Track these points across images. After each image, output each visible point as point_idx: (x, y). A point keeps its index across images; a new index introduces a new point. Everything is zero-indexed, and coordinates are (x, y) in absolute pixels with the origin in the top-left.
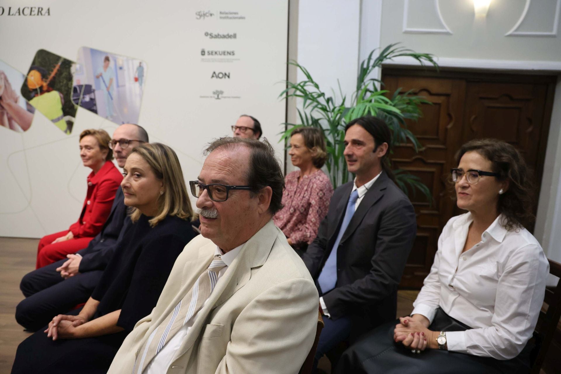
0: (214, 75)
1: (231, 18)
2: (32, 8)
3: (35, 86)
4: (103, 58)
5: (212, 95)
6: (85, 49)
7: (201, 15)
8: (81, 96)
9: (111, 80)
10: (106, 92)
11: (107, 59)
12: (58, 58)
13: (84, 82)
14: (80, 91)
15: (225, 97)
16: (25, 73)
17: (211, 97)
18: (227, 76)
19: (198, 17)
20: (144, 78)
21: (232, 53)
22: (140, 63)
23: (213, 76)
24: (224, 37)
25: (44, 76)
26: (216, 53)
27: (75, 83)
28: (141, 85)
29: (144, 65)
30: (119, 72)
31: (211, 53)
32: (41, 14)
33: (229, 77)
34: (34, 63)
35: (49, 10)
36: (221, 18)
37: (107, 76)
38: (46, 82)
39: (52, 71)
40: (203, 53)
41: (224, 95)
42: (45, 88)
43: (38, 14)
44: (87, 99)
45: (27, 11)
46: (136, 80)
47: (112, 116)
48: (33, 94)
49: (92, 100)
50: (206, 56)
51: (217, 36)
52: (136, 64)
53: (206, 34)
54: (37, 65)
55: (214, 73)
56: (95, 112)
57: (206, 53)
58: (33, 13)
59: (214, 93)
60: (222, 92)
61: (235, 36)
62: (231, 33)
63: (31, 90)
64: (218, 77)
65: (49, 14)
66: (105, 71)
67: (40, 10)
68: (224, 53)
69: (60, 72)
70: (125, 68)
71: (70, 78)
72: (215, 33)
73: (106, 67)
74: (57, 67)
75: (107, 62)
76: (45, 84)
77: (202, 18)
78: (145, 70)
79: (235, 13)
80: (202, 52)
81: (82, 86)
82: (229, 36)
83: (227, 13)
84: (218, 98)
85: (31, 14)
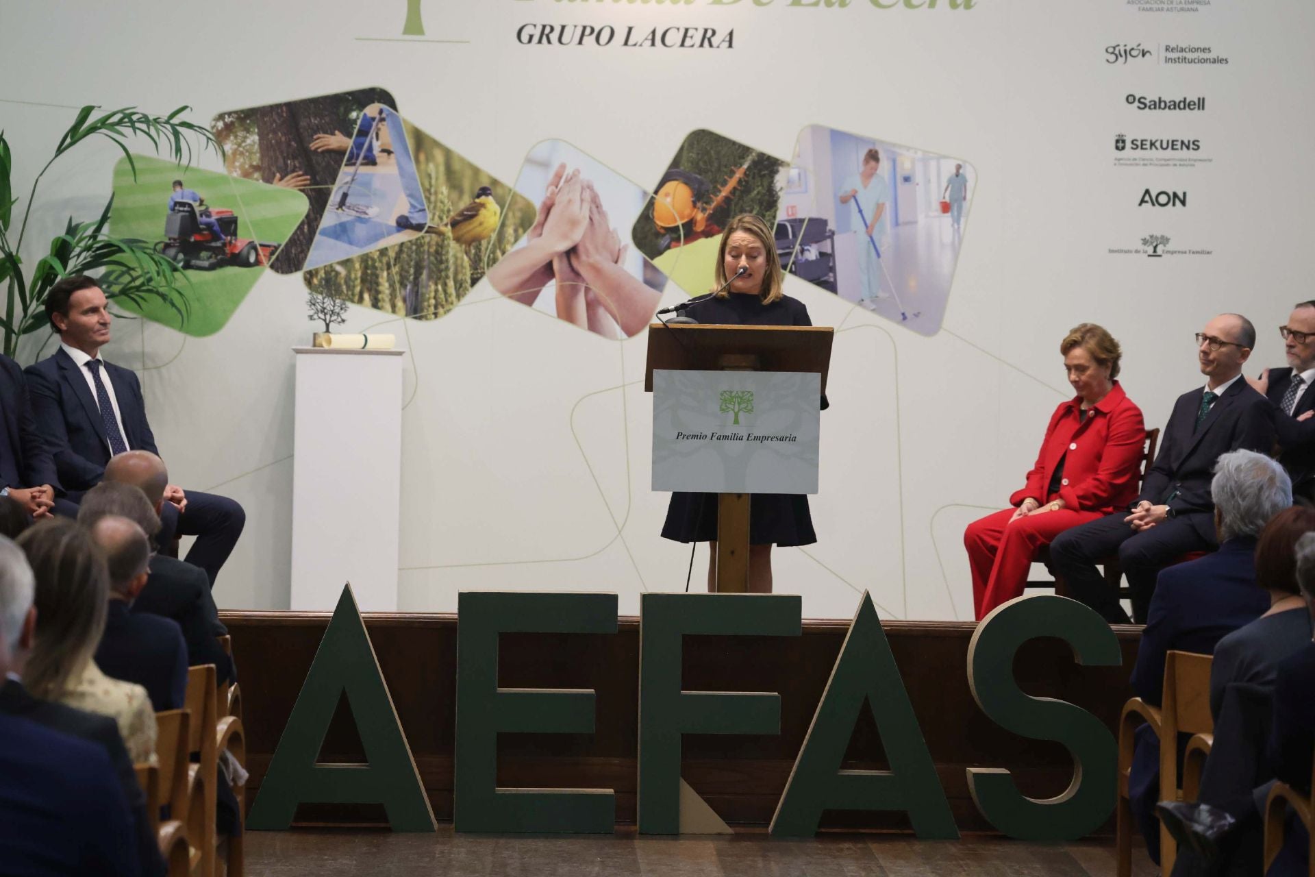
0: (1147, 197)
1: (1193, 61)
2: (687, 30)
3: (676, 221)
4: (863, 153)
5: (1141, 247)
6: (816, 129)
7: (1119, 54)
8: (798, 247)
9: (879, 208)
10: (863, 237)
11: (873, 156)
12: (746, 150)
13: (806, 211)
14: (795, 236)
15: (1173, 253)
16: (651, 190)
17: (1137, 251)
18: (1178, 199)
19: (1112, 58)
20: (966, 205)
21: (1195, 145)
22: (959, 167)
23: (1143, 201)
24: (1175, 105)
25: (700, 197)
26: (1152, 144)
27: (782, 215)
28: (957, 220)
29: (968, 172)
30: (902, 188)
31: (1139, 145)
32: (711, 45)
33: (1183, 203)
34: (676, 163)
35: (731, 34)
36: (1167, 60)
37: (869, 197)
38: (704, 210)
39: (724, 183)
40: (1120, 144)
41: (1170, 247)
42: (700, 228)
43: (702, 45)
44: (812, 254)
45: (674, 38)
46: (946, 208)
47: (875, 299)
48: (664, 242)
49: (826, 259)
50: (1128, 152)
51: (1158, 104)
52: (949, 169)
53: (1130, 99)
54: (685, 166)
55: (1147, 192)
56: (831, 287)
57: (1128, 145)
58: (688, 42)
59: (1145, 242)
60: (1165, 240)
61: (1201, 104)
62: (1192, 97)
63: (662, 231)
64: (1155, 202)
65: (730, 46)
66: (865, 187)
67: (709, 34)
68: (1173, 145)
69: (744, 187)
70: (919, 178)
71: (770, 202)
72: (1151, 96)
73: (868, 175)
74: (739, 174)
75: (873, 163)
76: (700, 216)
77: (1121, 60)
78: (970, 185)
79: (1204, 50)
80: (1117, 141)
81: (802, 221)
82: (1185, 105)
83: (1182, 50)
84: (1155, 254)
85: (682, 45)
